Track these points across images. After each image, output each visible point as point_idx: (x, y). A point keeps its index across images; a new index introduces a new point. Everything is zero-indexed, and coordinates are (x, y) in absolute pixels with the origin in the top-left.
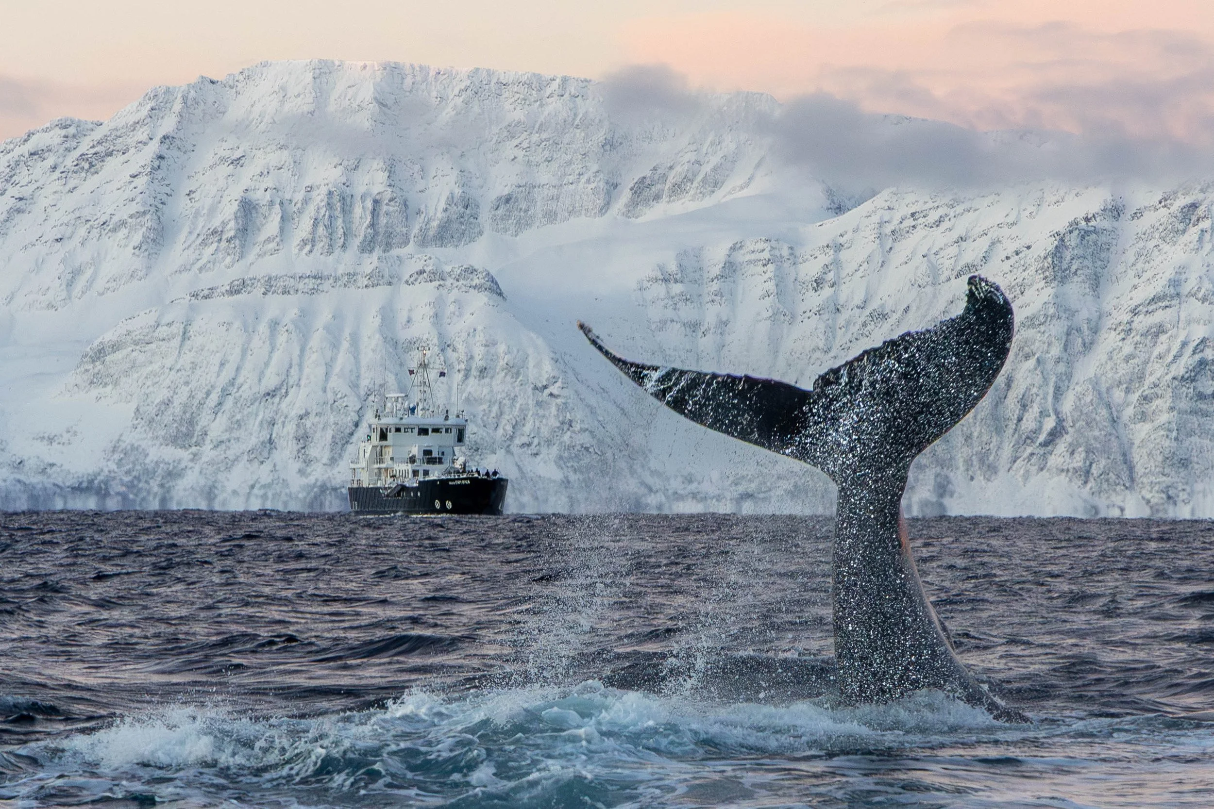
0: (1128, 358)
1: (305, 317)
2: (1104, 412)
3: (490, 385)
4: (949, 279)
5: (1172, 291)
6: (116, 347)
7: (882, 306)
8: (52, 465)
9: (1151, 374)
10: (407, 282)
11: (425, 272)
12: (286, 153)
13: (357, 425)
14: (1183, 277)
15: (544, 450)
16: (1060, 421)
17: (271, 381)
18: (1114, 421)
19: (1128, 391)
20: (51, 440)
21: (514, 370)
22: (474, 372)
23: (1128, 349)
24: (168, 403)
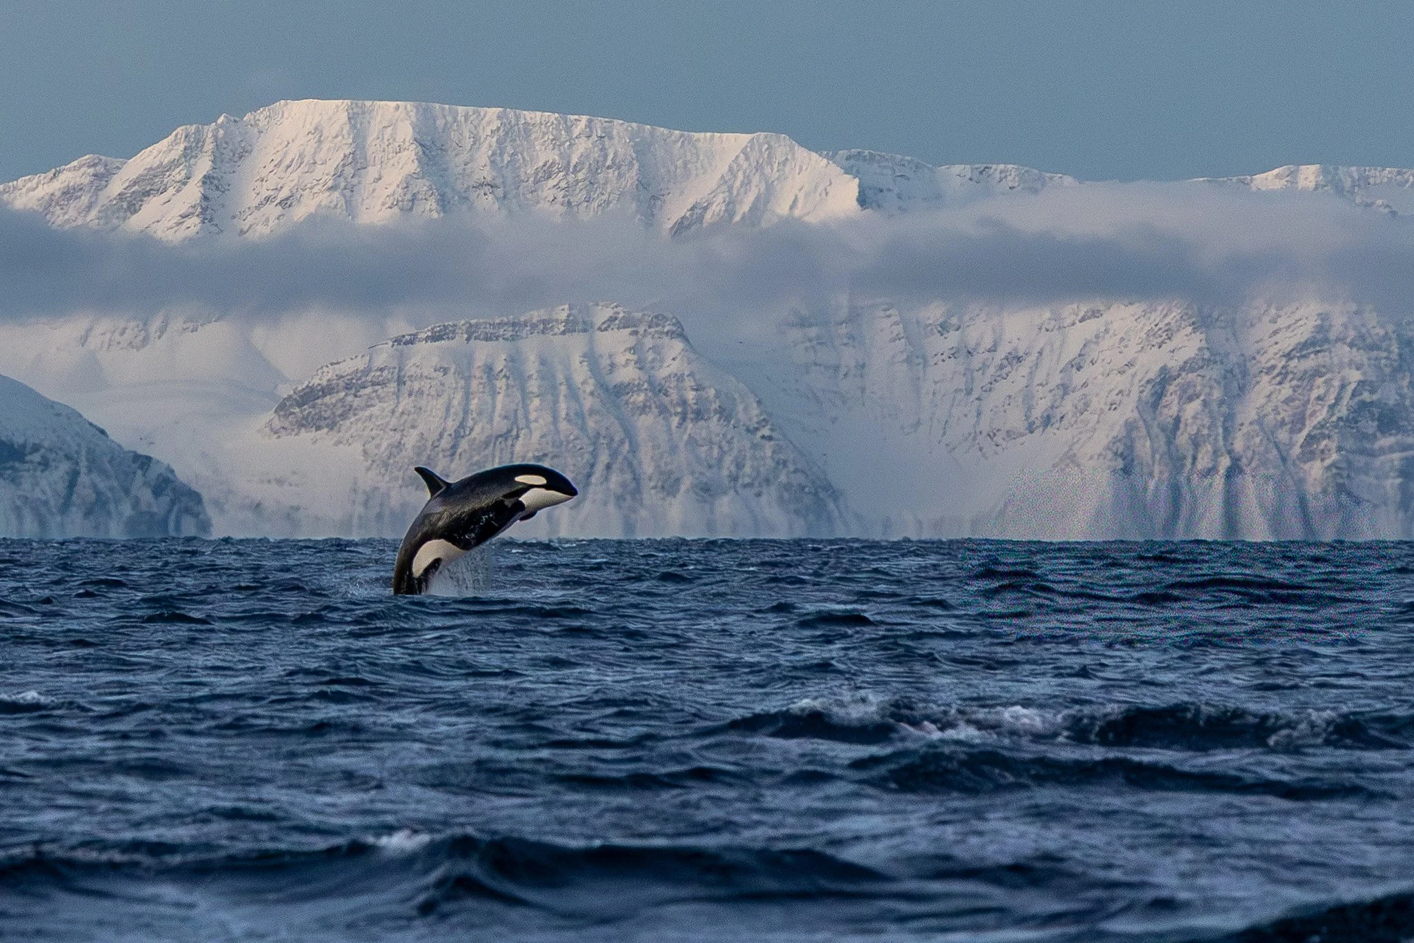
0: (1287, 401)
1: (514, 360)
2: (1275, 452)
3: (708, 427)
4: (1074, 324)
5: (1320, 336)
6: (327, 390)
7: (1016, 349)
8: (298, 509)
9: (1312, 415)
10: (600, 329)
11: (616, 319)
12: (336, 194)
13: (592, 466)
14: (1327, 323)
15: (765, 490)
16: (1236, 461)
17: (500, 425)
18: (1284, 459)
19: (1292, 431)
20: (280, 482)
21: (725, 414)
22: (690, 416)
23: (1286, 391)
24: (399, 445)
